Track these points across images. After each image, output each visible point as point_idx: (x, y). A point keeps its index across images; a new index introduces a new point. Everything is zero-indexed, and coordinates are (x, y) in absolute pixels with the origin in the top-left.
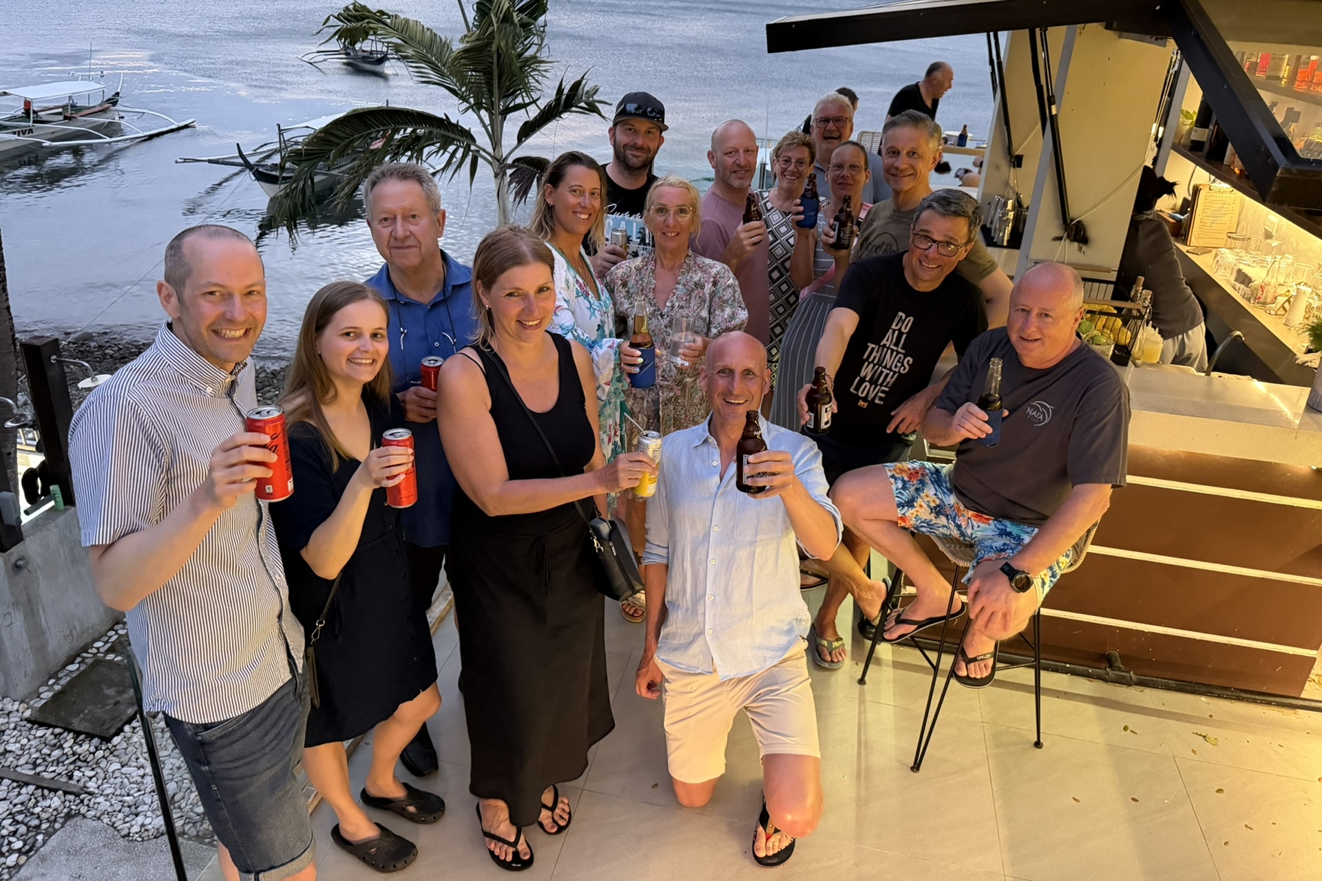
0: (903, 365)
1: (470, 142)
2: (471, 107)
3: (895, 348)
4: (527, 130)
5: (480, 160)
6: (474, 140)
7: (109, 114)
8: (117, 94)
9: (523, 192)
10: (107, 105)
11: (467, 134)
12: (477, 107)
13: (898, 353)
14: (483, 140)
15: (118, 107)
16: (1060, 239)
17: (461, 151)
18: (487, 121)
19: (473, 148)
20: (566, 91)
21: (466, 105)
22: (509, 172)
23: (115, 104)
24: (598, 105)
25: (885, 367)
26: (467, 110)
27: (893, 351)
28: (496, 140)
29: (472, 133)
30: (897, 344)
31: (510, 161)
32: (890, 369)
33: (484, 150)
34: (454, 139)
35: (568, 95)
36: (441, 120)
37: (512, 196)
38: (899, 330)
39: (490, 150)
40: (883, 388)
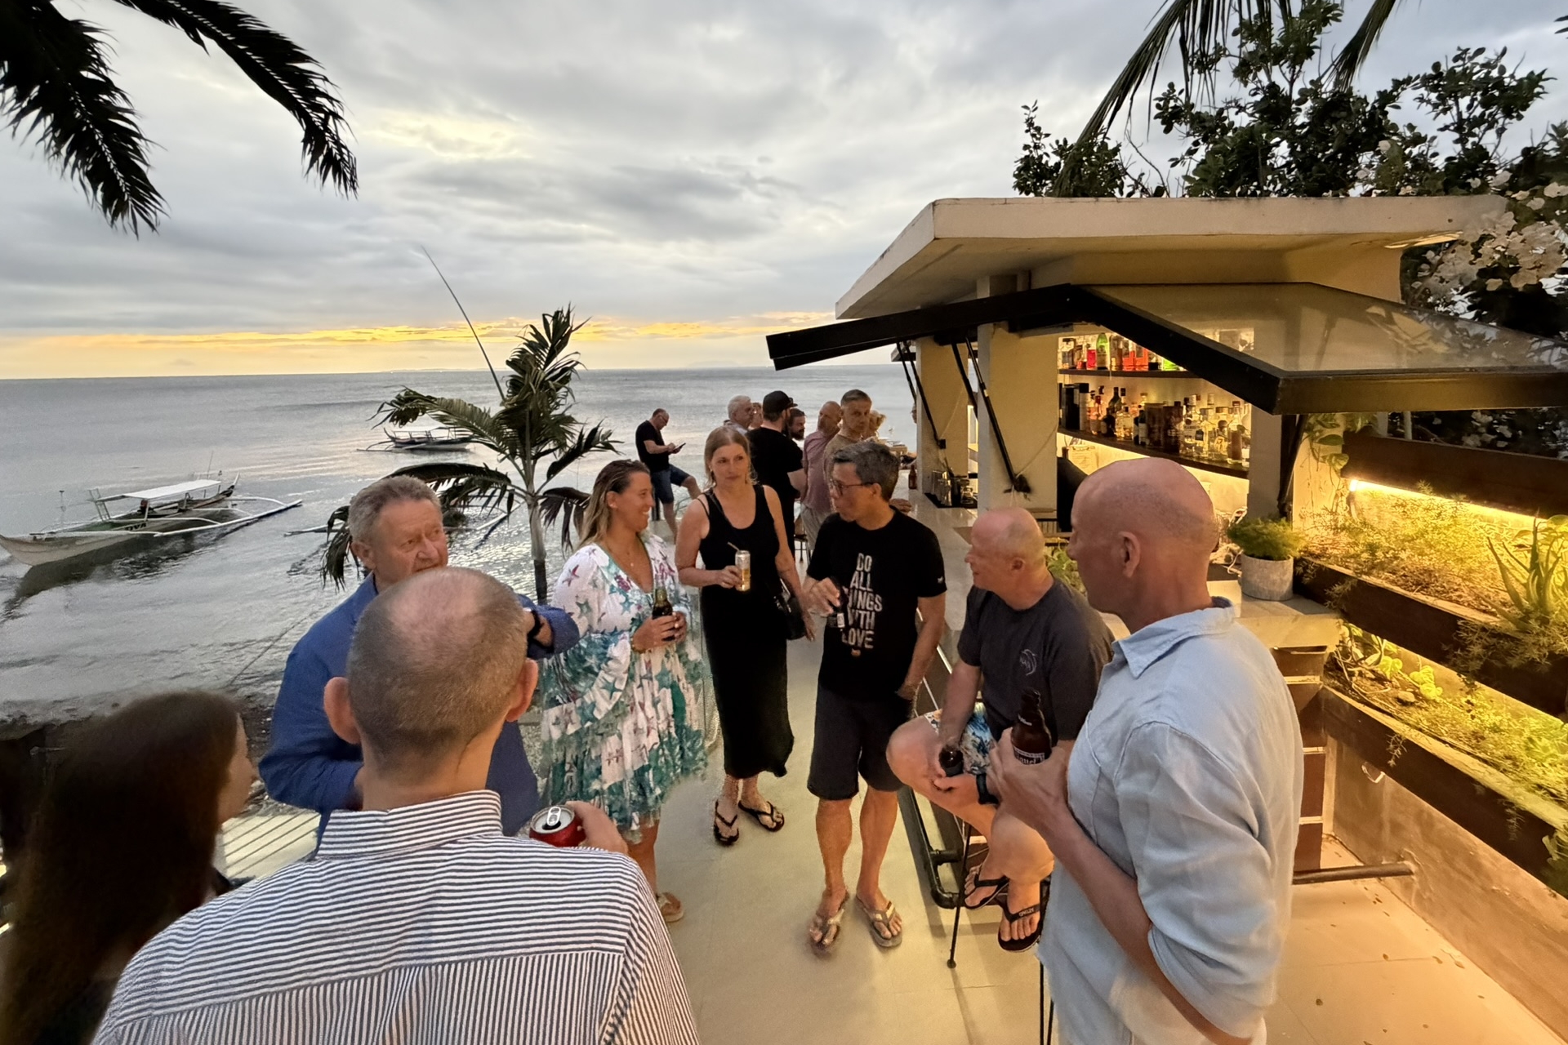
0: (875, 603)
1: (506, 482)
2: (507, 456)
3: (864, 589)
4: (554, 469)
5: (516, 497)
6: (509, 481)
7: (224, 503)
8: (233, 487)
9: (552, 516)
10: (221, 497)
11: (503, 479)
12: (512, 456)
13: (868, 592)
14: (517, 480)
15: (232, 497)
16: (1009, 491)
17: (498, 491)
18: (521, 467)
19: (509, 488)
20: (585, 437)
21: (503, 456)
22: (540, 501)
23: (229, 495)
24: (612, 444)
25: (861, 609)
26: (503, 459)
27: (863, 592)
28: (528, 478)
29: (509, 476)
30: (864, 585)
31: (541, 494)
32: (866, 610)
33: (519, 488)
34: (492, 483)
35: (587, 439)
36: (480, 468)
37: (543, 520)
38: (864, 571)
39: (524, 487)
40: (868, 632)
